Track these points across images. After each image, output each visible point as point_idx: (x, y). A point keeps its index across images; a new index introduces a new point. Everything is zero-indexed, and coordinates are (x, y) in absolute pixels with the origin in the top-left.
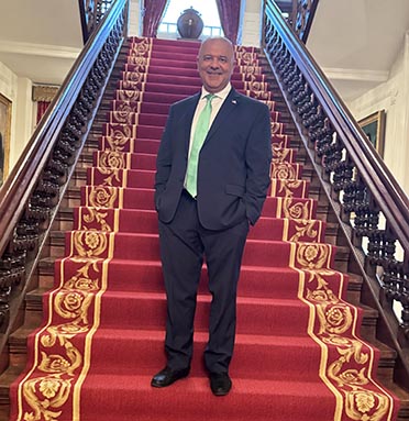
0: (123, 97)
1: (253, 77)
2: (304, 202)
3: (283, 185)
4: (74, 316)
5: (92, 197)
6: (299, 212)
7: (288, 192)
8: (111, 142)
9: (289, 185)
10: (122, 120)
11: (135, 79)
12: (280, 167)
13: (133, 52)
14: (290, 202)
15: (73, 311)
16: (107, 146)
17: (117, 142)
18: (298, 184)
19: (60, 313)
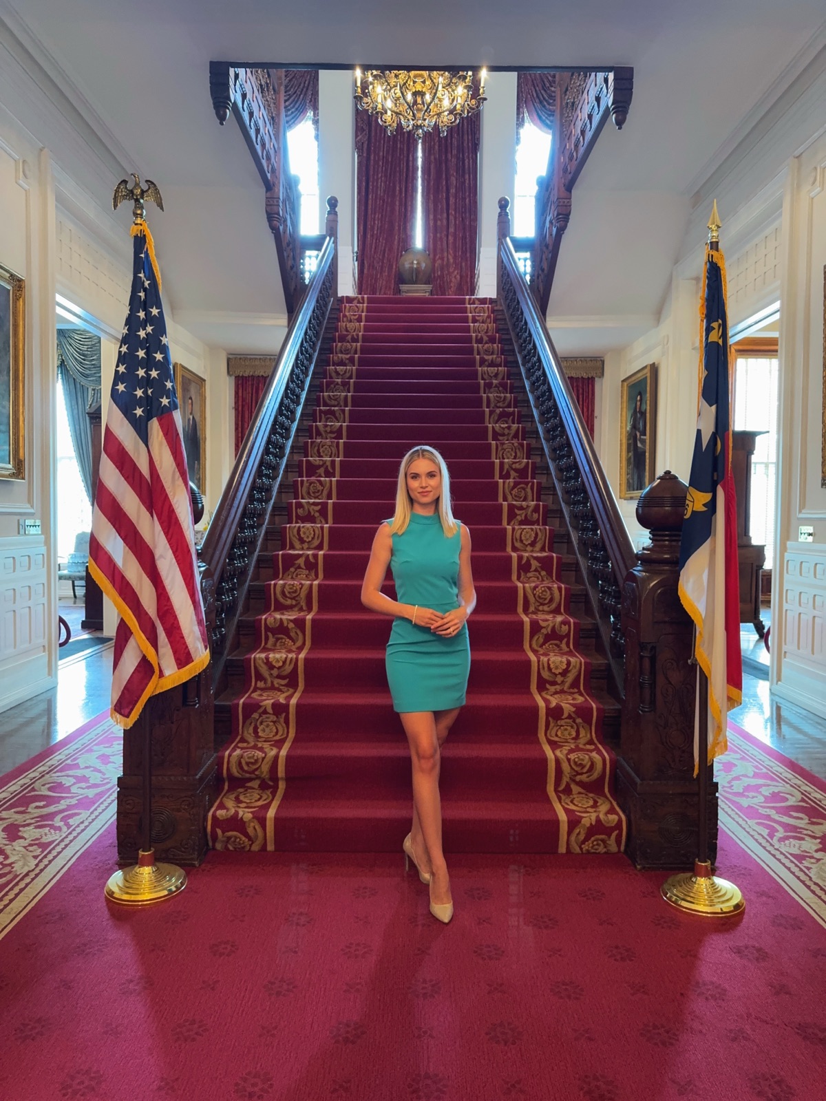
0: (334, 375)
1: (485, 338)
2: (527, 484)
3: (506, 467)
4: (294, 602)
5: (305, 489)
6: (523, 494)
7: (513, 474)
8: (322, 429)
9: (514, 466)
10: (333, 402)
11: (347, 351)
12: (505, 446)
13: (345, 316)
14: (512, 484)
15: (293, 598)
16: (319, 434)
17: (328, 429)
18: (523, 465)
19: (281, 600)
